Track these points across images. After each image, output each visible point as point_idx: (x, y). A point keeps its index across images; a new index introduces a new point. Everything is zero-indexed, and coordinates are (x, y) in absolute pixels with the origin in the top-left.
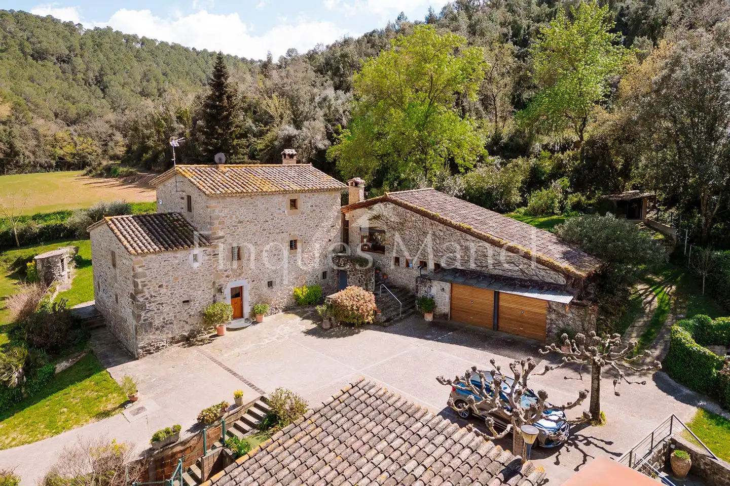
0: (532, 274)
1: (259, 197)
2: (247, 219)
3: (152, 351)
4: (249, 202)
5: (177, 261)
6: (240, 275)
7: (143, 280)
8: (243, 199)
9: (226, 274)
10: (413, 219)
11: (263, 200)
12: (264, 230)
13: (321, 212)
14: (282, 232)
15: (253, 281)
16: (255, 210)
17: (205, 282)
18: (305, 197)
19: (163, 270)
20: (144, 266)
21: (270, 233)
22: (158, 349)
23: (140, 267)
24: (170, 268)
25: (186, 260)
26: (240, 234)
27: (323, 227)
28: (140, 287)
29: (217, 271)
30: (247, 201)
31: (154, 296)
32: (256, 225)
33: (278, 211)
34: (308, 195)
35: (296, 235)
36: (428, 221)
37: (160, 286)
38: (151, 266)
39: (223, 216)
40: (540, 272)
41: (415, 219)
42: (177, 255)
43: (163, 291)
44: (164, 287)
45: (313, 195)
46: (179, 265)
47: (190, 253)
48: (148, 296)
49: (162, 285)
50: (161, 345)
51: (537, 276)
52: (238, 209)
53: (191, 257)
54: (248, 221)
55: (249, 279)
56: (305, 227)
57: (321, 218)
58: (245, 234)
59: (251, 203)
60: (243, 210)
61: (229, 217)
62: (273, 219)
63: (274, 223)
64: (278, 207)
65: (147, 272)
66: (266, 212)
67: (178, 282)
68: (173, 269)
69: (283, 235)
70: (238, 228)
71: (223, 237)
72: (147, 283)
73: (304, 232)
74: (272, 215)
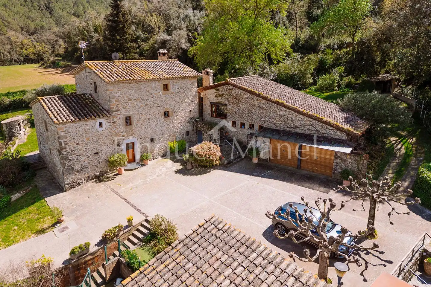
0: (323, 132)
1: (142, 83)
2: (134, 98)
3: (75, 186)
4: (135, 86)
5: (88, 127)
6: (132, 135)
7: (65, 140)
8: (131, 85)
9: (122, 134)
10: (245, 96)
11: (145, 85)
12: (146, 105)
13: (184, 92)
14: (159, 106)
15: (141, 138)
16: (140, 91)
17: (108, 140)
19: (78, 133)
20: (65, 131)
21: (150, 107)
22: (79, 184)
23: (62, 132)
24: (83, 132)
25: (94, 126)
26: (130, 108)
27: (186, 102)
28: (63, 145)
29: (116, 133)
30: (134, 86)
31: (74, 151)
32: (140, 102)
33: (155, 92)
34: (175, 81)
35: (168, 108)
36: (255, 98)
37: (77, 144)
38: (70, 131)
39: (118, 96)
40: (329, 131)
41: (246, 96)
42: (88, 123)
43: (80, 147)
44: (80, 144)
45: (179, 81)
46: (89, 129)
47: (96, 122)
48: (69, 150)
49: (79, 143)
50: (81, 182)
51: (327, 134)
52: (128, 91)
53: (98, 124)
54: (135, 99)
55: (138, 137)
56: (174, 102)
57: (185, 96)
58: (134, 108)
59: (137, 87)
60: (132, 91)
61: (122, 96)
62: (152, 98)
63: (153, 100)
64: (155, 90)
65: (68, 135)
66: (147, 93)
67: (90, 141)
68: (86, 133)
69: (159, 108)
70: (129, 104)
71: (119, 110)
72: (68, 142)
73: (173, 105)
74: (151, 95)
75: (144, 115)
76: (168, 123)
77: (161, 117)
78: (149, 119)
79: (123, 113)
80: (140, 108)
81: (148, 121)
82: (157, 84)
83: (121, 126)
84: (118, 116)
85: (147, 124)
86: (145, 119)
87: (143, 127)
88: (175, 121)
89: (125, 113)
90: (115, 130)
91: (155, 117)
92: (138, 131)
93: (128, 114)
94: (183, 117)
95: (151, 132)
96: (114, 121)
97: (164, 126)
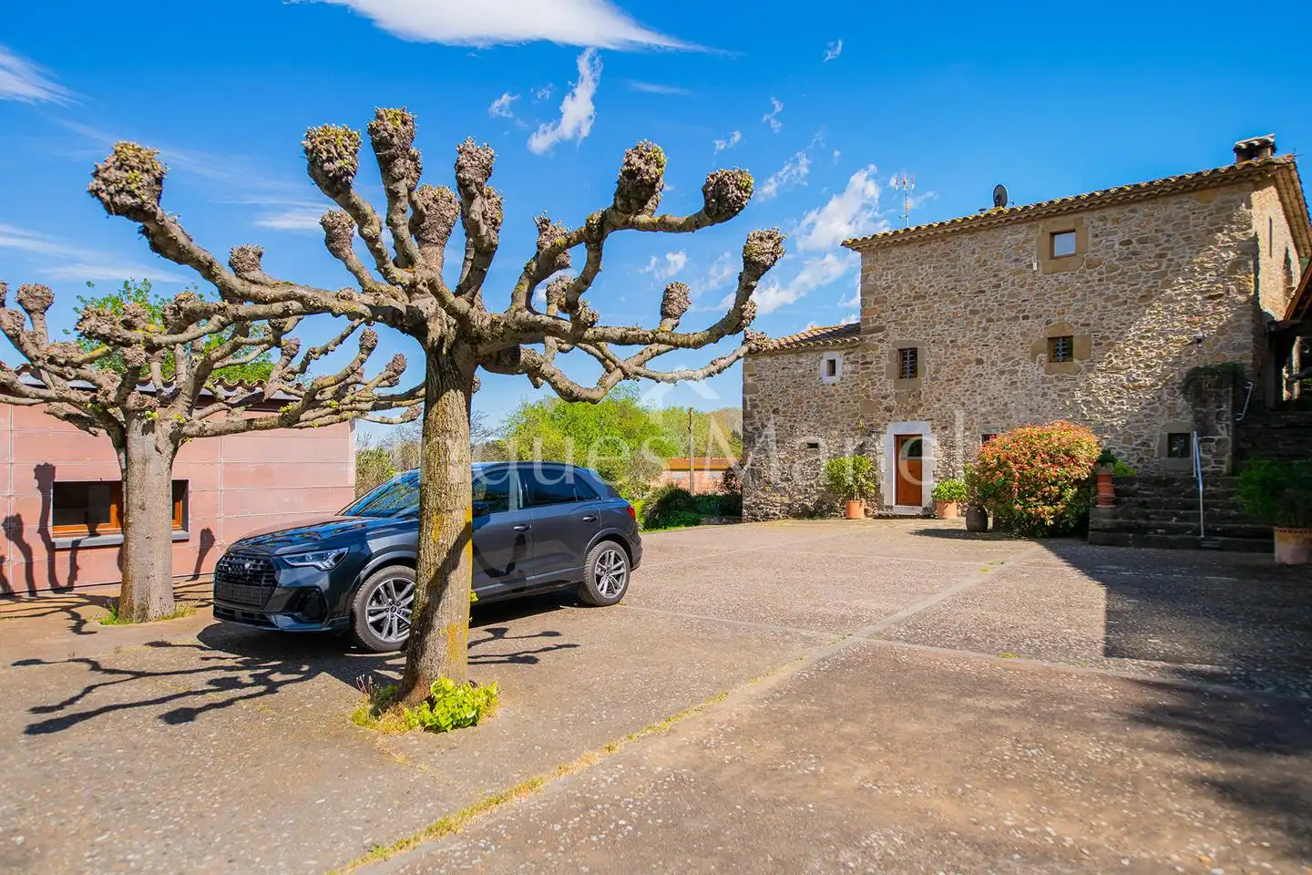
1: (965, 238)
2: (933, 291)
3: (758, 518)
4: (939, 252)
5: (801, 371)
6: (914, 409)
7: (754, 396)
8: (925, 248)
9: (885, 403)
12: (974, 312)
13: (1161, 256)
14: (1026, 318)
15: (946, 427)
16: (953, 267)
17: (845, 415)
18: (1104, 219)
19: (779, 384)
20: (755, 374)
21: (990, 320)
22: (767, 517)
23: (749, 376)
24: (790, 381)
25: (817, 369)
26: (917, 322)
27: (1171, 300)
28: (749, 409)
29: (868, 396)
30: (934, 250)
32: (953, 302)
33: (1013, 266)
34: (1111, 213)
35: (1069, 322)
37: (776, 411)
38: (763, 375)
39: (884, 286)
42: (801, 360)
43: (780, 420)
44: (780, 413)
45: (1133, 210)
46: (803, 377)
47: (821, 358)
48: (758, 424)
49: (778, 409)
50: (772, 512)
52: (915, 270)
53: (824, 365)
54: (936, 294)
55: (935, 422)
56: (1100, 302)
57: (1164, 274)
58: (928, 323)
59: (946, 255)
60: (927, 269)
61: (895, 287)
62: (999, 286)
63: (1003, 296)
64: (1014, 257)
65: (759, 385)
66: (980, 271)
67: (802, 407)
68: (794, 384)
69: (1027, 323)
70: (913, 310)
71: (881, 329)
72: (757, 402)
73: (1095, 314)
74: (995, 276)
75: (964, 346)
76: (1068, 384)
77: (1034, 360)
78: (980, 362)
79: (895, 336)
80: (950, 321)
81: (974, 369)
82: (1021, 237)
83: (883, 378)
84: (881, 345)
85: (970, 379)
86: (967, 362)
87: (957, 390)
88: (1101, 381)
89: (898, 338)
90: (867, 386)
91: (1003, 355)
92: (939, 400)
93: (907, 340)
94: (1148, 367)
95: (983, 410)
96: (868, 360)
97: (1044, 395)
